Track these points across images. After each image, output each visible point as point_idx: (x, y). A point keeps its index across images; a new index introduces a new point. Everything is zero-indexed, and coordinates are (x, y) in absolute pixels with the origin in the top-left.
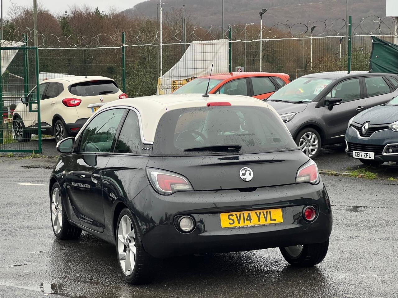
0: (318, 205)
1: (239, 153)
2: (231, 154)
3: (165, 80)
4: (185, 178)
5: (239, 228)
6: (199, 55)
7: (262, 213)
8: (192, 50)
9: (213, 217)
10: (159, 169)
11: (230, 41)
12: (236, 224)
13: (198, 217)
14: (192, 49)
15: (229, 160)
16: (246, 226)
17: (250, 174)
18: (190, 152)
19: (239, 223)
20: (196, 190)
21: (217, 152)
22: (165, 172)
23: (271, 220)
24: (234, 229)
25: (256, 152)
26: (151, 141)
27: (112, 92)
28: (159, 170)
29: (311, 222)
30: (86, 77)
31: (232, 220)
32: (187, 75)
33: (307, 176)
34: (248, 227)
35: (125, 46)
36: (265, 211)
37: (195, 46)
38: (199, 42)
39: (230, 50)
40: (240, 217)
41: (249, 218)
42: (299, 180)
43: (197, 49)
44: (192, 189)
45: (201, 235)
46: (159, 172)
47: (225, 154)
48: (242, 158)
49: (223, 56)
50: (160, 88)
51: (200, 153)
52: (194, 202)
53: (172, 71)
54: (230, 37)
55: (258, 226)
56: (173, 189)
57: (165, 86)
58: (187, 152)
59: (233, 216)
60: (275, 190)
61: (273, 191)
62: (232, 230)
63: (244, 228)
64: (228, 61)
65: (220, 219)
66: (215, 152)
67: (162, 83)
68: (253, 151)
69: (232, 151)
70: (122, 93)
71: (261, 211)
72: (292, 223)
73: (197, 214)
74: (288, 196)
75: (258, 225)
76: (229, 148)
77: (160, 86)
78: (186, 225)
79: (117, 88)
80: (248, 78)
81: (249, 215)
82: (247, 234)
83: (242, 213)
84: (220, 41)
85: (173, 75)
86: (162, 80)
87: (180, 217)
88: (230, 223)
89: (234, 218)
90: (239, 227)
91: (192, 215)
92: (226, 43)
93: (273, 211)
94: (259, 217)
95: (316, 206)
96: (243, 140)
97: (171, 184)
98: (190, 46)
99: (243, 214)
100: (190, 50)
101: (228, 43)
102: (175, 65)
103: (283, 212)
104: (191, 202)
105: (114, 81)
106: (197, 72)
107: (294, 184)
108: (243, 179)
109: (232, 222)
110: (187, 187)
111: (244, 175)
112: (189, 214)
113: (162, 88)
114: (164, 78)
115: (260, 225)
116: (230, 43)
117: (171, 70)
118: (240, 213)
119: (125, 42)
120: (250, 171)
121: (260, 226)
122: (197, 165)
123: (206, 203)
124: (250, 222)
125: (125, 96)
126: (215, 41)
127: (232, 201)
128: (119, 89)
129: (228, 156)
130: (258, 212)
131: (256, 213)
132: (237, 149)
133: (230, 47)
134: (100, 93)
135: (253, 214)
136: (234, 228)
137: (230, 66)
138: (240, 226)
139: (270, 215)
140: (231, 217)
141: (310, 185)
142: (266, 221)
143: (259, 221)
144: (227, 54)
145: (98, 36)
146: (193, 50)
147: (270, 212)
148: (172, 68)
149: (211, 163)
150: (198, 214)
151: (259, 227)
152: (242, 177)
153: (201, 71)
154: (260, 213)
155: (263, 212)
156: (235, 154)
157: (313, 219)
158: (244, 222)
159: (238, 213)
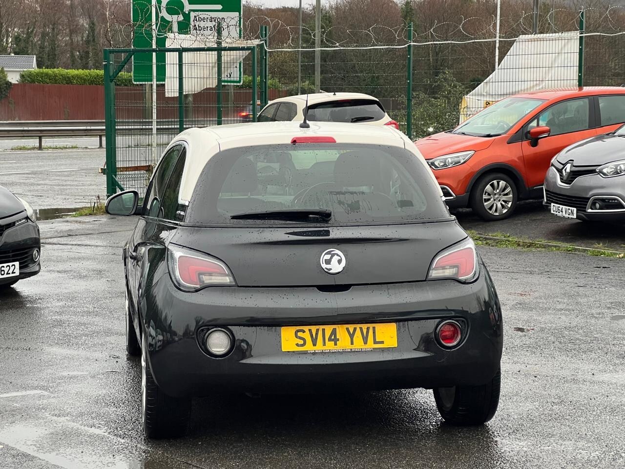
0: (466, 320)
1: (329, 225)
2: (311, 226)
3: (474, 100)
4: (224, 264)
5: (314, 353)
6: (529, 58)
7: (358, 330)
8: (518, 50)
9: (268, 332)
10: (183, 246)
11: (582, 34)
12: (309, 347)
13: (240, 332)
14: (518, 47)
15: (305, 236)
16: (326, 351)
17: (340, 262)
18: (241, 220)
19: (314, 345)
20: (239, 285)
21: (288, 222)
22: (193, 252)
23: (375, 342)
24: (304, 355)
25: (359, 224)
26: (186, 201)
27: (373, 118)
28: (184, 250)
29: (451, 349)
30: (335, 94)
31: (301, 338)
32: (508, 92)
33: (453, 268)
34: (330, 352)
35: (412, 44)
36: (364, 327)
37: (524, 43)
38: (530, 36)
39: (581, 50)
40: (317, 334)
41: (333, 338)
42: (434, 274)
43: (527, 48)
44: (234, 284)
45: (244, 361)
46: (182, 252)
47: (301, 225)
48: (335, 234)
49: (569, 60)
50: (465, 113)
51: (258, 222)
52: (233, 305)
53: (485, 85)
54: (581, 29)
55: (350, 352)
56: (202, 282)
57: (474, 109)
58: (235, 220)
59: (304, 332)
60: (386, 291)
61: (382, 292)
62: (300, 355)
63: (323, 353)
64: (578, 68)
65: (280, 337)
66: (283, 222)
67: (468, 105)
68: (356, 221)
69: (315, 221)
70: (390, 120)
71: (358, 326)
72: (414, 350)
73: (238, 327)
74: (408, 302)
75: (349, 350)
76: (311, 216)
77: (465, 109)
78: (218, 343)
79: (382, 111)
80: (592, 97)
81: (334, 332)
82: (327, 364)
83: (321, 327)
84: (566, 35)
85: (486, 93)
86: (468, 99)
87: (209, 330)
88: (297, 345)
89: (307, 336)
90: (313, 351)
91: (230, 327)
92: (575, 38)
93: (379, 327)
94: (352, 336)
95: (463, 321)
96: (340, 203)
97: (200, 274)
98: (515, 43)
99: (324, 330)
100: (515, 50)
101: (578, 38)
102: (491, 76)
103: (398, 330)
104: (228, 305)
105: (378, 100)
106: (526, 88)
107: (425, 281)
108: (326, 270)
109: (301, 342)
110: (227, 280)
111: (328, 262)
112: (224, 325)
113: (468, 113)
114: (471, 97)
115: (353, 350)
116: (581, 38)
117: (483, 83)
118: (317, 327)
119: (412, 38)
120: (339, 256)
121: (354, 352)
122: (247, 242)
123: (254, 308)
124: (336, 344)
125: (394, 125)
126: (557, 34)
127: (302, 306)
128: (386, 114)
129: (305, 230)
130: (351, 327)
131: (348, 329)
132: (324, 217)
133: (581, 44)
134: (352, 119)
135: (342, 331)
136: (305, 353)
137: (580, 77)
138: (315, 351)
139: (374, 333)
140: (300, 334)
141: (457, 284)
142: (365, 343)
143: (352, 343)
144: (577, 56)
145: (370, 28)
146: (521, 51)
147: (374, 328)
148: (485, 81)
149: (271, 240)
150: (239, 325)
151: (351, 354)
152: (324, 266)
153: (532, 85)
154: (355, 329)
155: (361, 329)
156: (318, 225)
157: (455, 343)
158: (324, 344)
159: (314, 328)
